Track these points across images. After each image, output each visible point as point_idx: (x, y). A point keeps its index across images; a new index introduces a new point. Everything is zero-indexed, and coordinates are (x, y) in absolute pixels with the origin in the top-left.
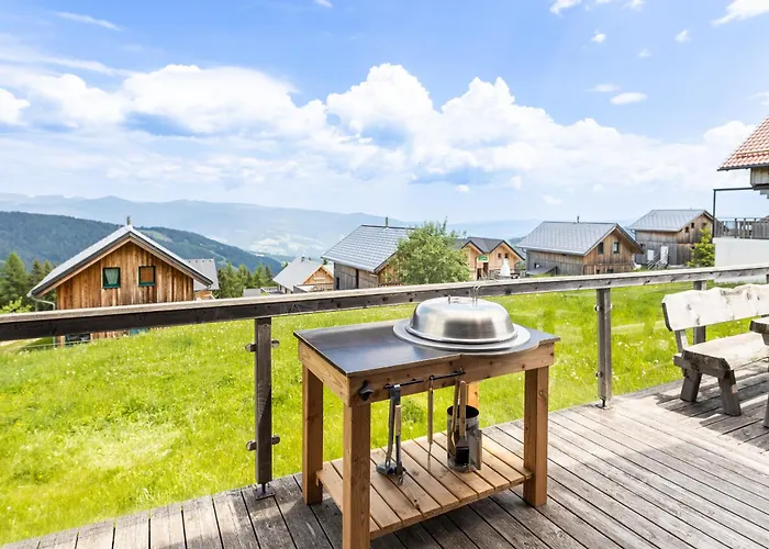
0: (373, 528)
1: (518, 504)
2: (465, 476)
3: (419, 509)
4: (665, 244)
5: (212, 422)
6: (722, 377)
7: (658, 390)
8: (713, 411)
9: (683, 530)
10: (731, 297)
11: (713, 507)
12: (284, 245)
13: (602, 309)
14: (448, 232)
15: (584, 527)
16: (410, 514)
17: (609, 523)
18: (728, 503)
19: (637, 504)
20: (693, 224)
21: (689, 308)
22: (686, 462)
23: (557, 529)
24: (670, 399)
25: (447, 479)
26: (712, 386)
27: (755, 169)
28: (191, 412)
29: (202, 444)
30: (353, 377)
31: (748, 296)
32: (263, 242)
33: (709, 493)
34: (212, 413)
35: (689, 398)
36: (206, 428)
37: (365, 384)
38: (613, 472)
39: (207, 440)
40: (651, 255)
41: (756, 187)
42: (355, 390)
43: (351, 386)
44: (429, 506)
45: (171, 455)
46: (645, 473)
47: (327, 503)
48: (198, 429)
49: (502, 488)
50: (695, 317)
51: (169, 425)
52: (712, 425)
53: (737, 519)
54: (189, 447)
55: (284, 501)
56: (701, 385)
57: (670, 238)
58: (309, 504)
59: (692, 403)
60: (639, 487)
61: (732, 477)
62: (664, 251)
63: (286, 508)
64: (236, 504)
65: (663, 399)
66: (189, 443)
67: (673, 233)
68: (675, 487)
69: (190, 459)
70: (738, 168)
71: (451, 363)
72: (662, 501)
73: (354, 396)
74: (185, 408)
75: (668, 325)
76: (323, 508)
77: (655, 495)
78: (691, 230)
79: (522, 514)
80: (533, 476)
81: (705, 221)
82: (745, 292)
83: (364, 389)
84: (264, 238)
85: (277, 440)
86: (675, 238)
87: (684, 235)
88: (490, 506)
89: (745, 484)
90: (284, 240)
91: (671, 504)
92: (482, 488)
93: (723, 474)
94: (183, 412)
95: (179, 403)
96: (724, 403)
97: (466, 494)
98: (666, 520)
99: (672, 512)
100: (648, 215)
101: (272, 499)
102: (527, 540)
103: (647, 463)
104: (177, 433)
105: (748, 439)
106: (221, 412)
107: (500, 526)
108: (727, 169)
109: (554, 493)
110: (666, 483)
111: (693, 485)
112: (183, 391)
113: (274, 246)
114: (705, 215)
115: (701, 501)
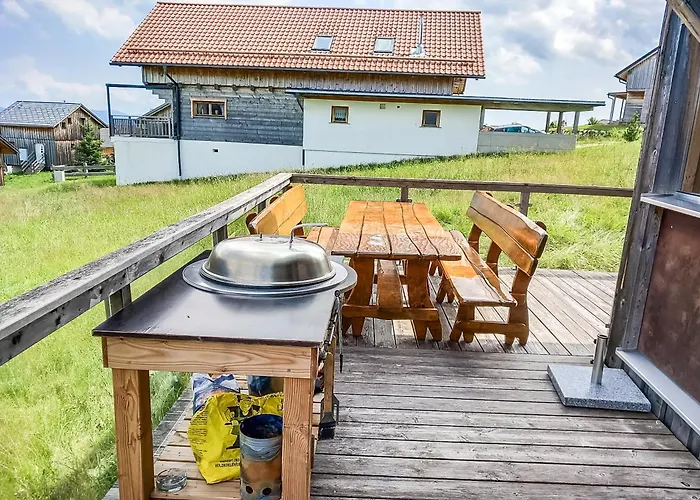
4: (39, 141)
20: (69, 119)
27: (146, 67)
40: (23, 155)
41: (149, 86)
57: (45, 134)
62: (39, 148)
67: (49, 129)
70: (130, 64)
78: (68, 126)
81: (82, 116)
86: (51, 134)
87: (60, 132)
108: (120, 64)
114: (82, 110)
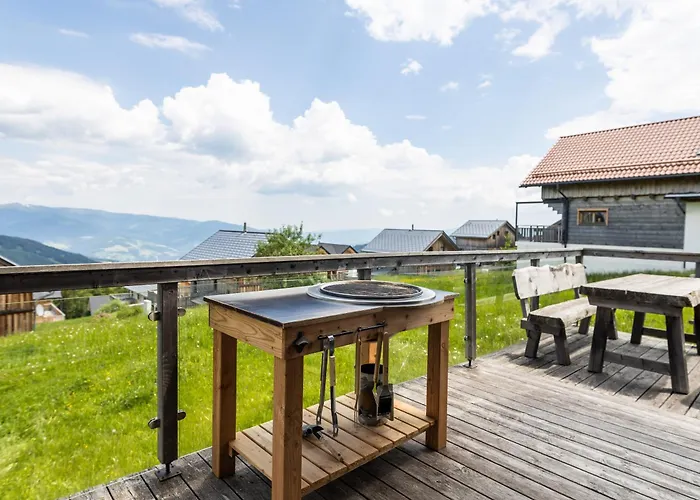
0: (304, 485)
1: (423, 451)
2: (378, 429)
3: (343, 462)
5: (65, 429)
6: (557, 334)
7: (507, 351)
8: (549, 363)
9: (556, 453)
10: (556, 272)
11: (572, 433)
12: (134, 252)
13: (469, 281)
14: (304, 236)
15: (481, 460)
16: (336, 468)
17: (500, 455)
18: (581, 428)
19: (517, 437)
20: (498, 232)
21: (531, 281)
22: (543, 401)
23: (460, 466)
24: (517, 357)
25: (362, 433)
26: (549, 343)
27: (546, 187)
28: (39, 421)
29: (56, 453)
30: (288, 328)
31: (567, 273)
32: (110, 249)
33: (566, 422)
34: (65, 420)
35: (532, 355)
36: (58, 437)
37: (300, 336)
38: (491, 415)
39: (62, 448)
41: (545, 201)
42: (291, 341)
43: (286, 338)
44: (352, 459)
45: (17, 469)
46: (517, 414)
47: (240, 474)
48: (49, 437)
49: (412, 435)
50: (534, 289)
51: (13, 438)
52: (554, 374)
53: (591, 439)
54: (39, 458)
55: (192, 478)
56: (541, 343)
57: (482, 243)
58: (221, 478)
59: (533, 358)
60: (514, 424)
61: (578, 409)
63: (196, 485)
64: (137, 489)
65: (513, 358)
66: (39, 454)
67: (485, 239)
68: (540, 421)
69: (41, 470)
70: (533, 185)
71: (375, 315)
72: (534, 433)
73: (289, 348)
74: (31, 417)
75: (517, 295)
76: (237, 479)
77: (529, 429)
78: (497, 237)
79: (429, 458)
80: (436, 422)
81: (507, 230)
82: (564, 270)
83: (300, 341)
84: (112, 245)
85: (183, 415)
86: (486, 243)
87: (492, 240)
88: (399, 455)
89: (589, 413)
90: (133, 246)
91: (543, 434)
92: (396, 437)
93: (571, 407)
94: (30, 422)
95: (22, 414)
96: (559, 356)
97: (384, 444)
98: (541, 446)
99: (544, 440)
100: (466, 225)
101: (178, 478)
102: (439, 478)
103: (515, 405)
104: (23, 445)
105: (580, 381)
106: (76, 417)
107: (413, 471)
108: (526, 186)
109: (452, 438)
110: (533, 419)
111: (552, 418)
112: (28, 401)
113: (123, 253)
114: (507, 225)
115: (562, 429)
